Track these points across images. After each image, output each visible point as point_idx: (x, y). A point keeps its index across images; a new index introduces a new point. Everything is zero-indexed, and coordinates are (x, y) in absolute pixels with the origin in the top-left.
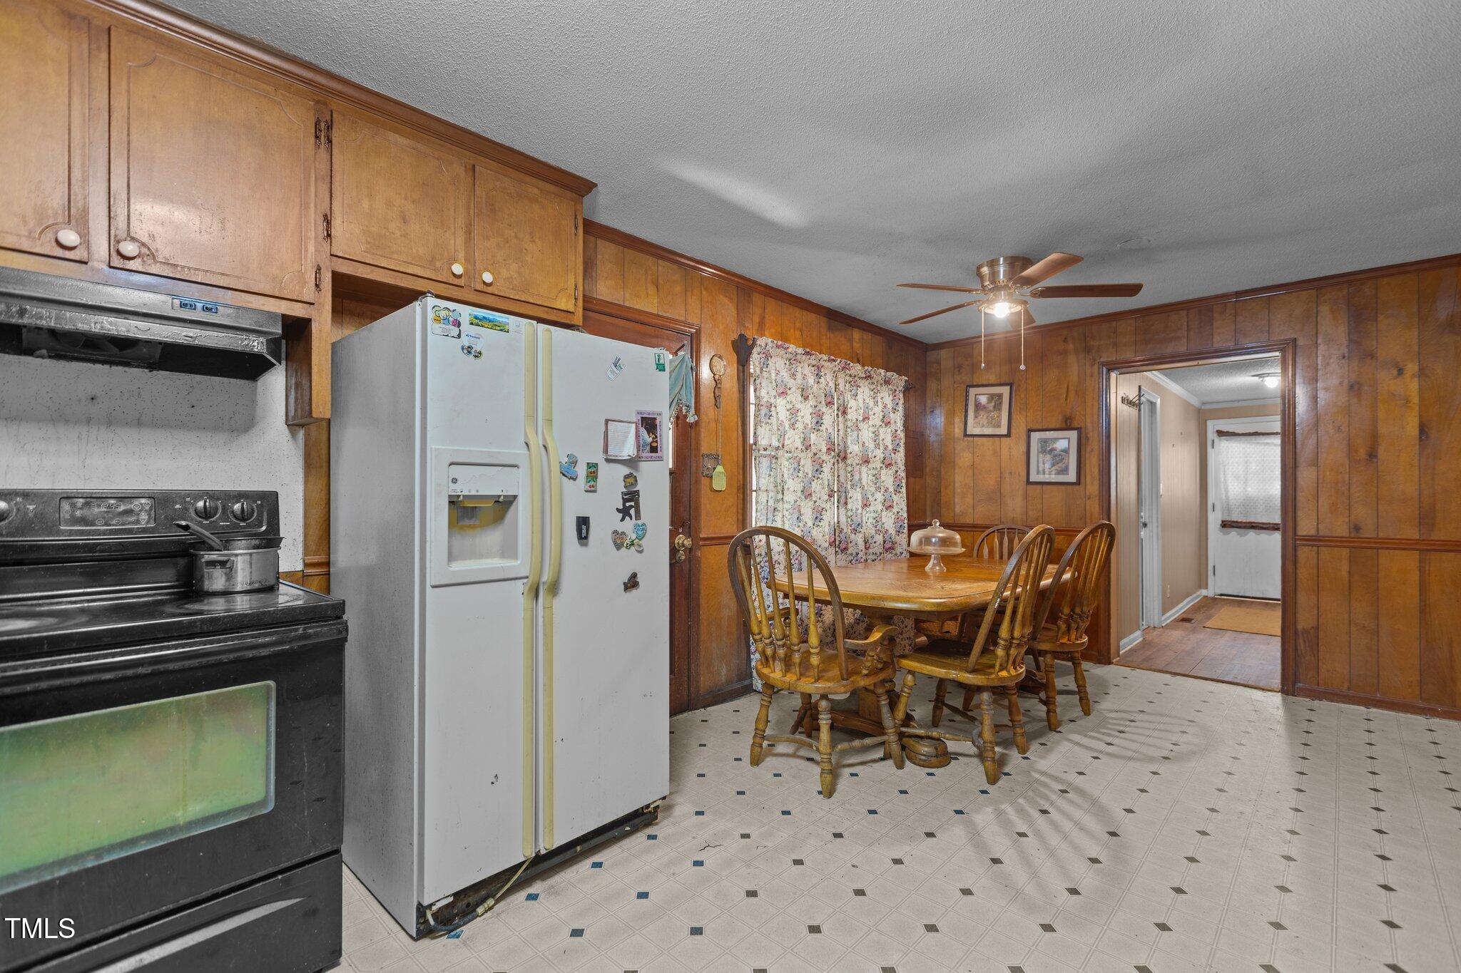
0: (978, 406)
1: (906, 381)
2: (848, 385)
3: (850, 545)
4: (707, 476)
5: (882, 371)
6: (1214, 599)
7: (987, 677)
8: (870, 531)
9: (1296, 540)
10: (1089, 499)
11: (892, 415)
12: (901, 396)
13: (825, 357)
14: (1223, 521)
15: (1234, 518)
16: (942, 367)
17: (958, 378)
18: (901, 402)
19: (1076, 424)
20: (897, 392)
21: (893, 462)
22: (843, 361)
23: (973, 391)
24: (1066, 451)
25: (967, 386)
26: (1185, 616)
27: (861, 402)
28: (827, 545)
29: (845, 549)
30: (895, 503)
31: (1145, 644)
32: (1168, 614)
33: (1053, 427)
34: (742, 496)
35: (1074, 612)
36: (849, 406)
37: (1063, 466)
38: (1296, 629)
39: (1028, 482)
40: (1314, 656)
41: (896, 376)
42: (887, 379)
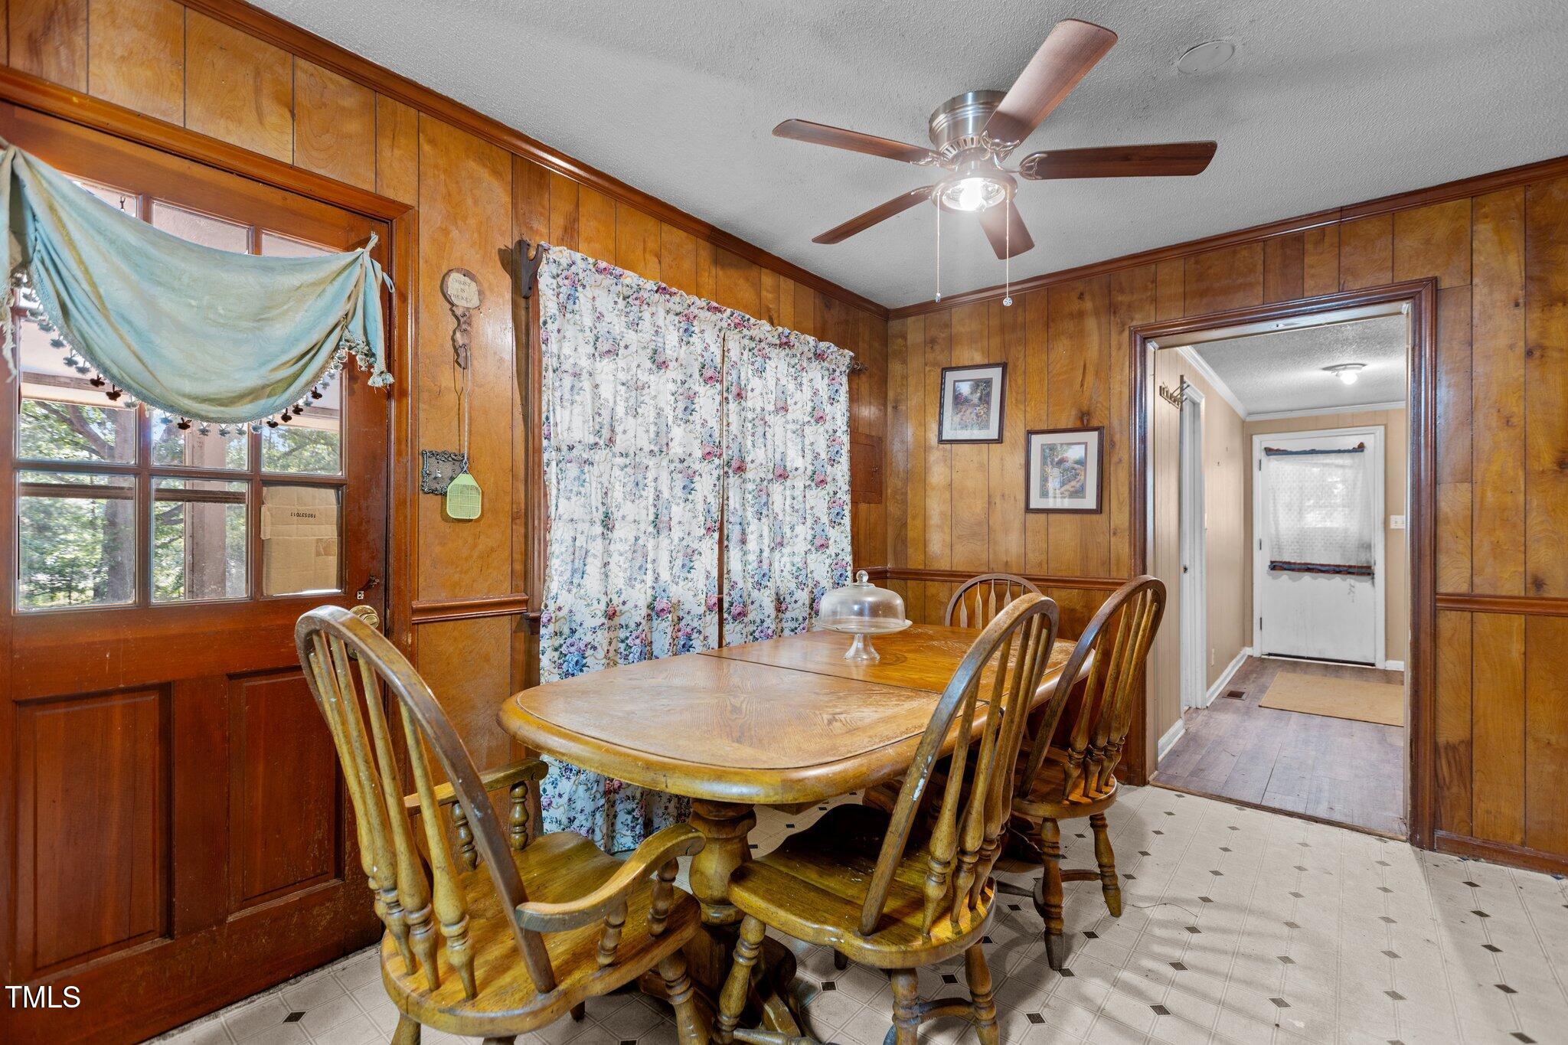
0: (958, 399)
1: (851, 358)
2: (746, 353)
3: (751, 607)
4: (433, 492)
5: (811, 339)
6: (1261, 660)
7: (903, 948)
8: (789, 585)
9: (1436, 600)
10: (1115, 534)
11: (828, 409)
12: (845, 380)
13: (702, 303)
14: (1272, 562)
15: (1286, 558)
16: (909, 342)
17: (930, 356)
18: (845, 388)
19: (1095, 423)
20: (837, 373)
21: (829, 479)
22: (737, 313)
23: (950, 376)
24: (1082, 463)
25: (943, 369)
26: (1232, 688)
27: (772, 383)
28: (703, 608)
29: (739, 614)
30: (831, 542)
31: (1190, 740)
32: (1212, 689)
33: (1063, 426)
34: (522, 531)
35: (1094, 745)
36: (749, 388)
37: (1078, 485)
38: (1436, 744)
39: (1028, 509)
40: (1465, 788)
41: (834, 348)
42: (818, 352)
